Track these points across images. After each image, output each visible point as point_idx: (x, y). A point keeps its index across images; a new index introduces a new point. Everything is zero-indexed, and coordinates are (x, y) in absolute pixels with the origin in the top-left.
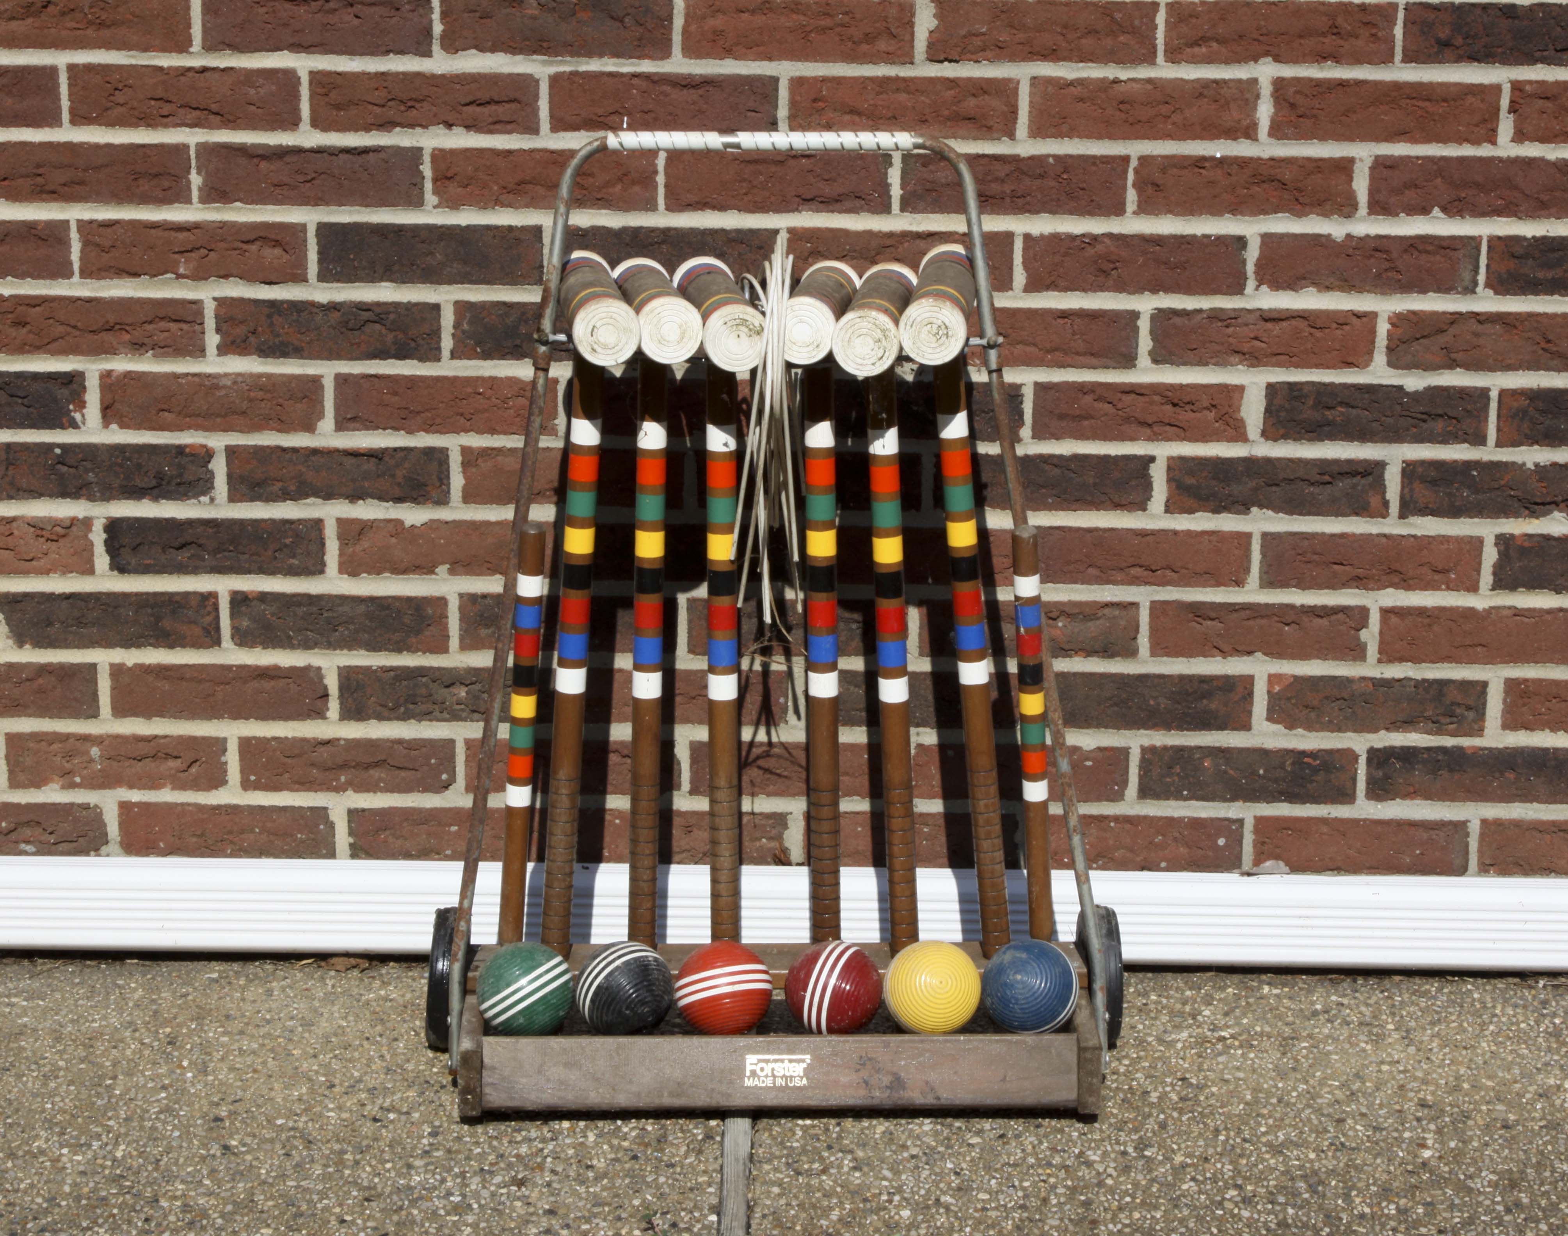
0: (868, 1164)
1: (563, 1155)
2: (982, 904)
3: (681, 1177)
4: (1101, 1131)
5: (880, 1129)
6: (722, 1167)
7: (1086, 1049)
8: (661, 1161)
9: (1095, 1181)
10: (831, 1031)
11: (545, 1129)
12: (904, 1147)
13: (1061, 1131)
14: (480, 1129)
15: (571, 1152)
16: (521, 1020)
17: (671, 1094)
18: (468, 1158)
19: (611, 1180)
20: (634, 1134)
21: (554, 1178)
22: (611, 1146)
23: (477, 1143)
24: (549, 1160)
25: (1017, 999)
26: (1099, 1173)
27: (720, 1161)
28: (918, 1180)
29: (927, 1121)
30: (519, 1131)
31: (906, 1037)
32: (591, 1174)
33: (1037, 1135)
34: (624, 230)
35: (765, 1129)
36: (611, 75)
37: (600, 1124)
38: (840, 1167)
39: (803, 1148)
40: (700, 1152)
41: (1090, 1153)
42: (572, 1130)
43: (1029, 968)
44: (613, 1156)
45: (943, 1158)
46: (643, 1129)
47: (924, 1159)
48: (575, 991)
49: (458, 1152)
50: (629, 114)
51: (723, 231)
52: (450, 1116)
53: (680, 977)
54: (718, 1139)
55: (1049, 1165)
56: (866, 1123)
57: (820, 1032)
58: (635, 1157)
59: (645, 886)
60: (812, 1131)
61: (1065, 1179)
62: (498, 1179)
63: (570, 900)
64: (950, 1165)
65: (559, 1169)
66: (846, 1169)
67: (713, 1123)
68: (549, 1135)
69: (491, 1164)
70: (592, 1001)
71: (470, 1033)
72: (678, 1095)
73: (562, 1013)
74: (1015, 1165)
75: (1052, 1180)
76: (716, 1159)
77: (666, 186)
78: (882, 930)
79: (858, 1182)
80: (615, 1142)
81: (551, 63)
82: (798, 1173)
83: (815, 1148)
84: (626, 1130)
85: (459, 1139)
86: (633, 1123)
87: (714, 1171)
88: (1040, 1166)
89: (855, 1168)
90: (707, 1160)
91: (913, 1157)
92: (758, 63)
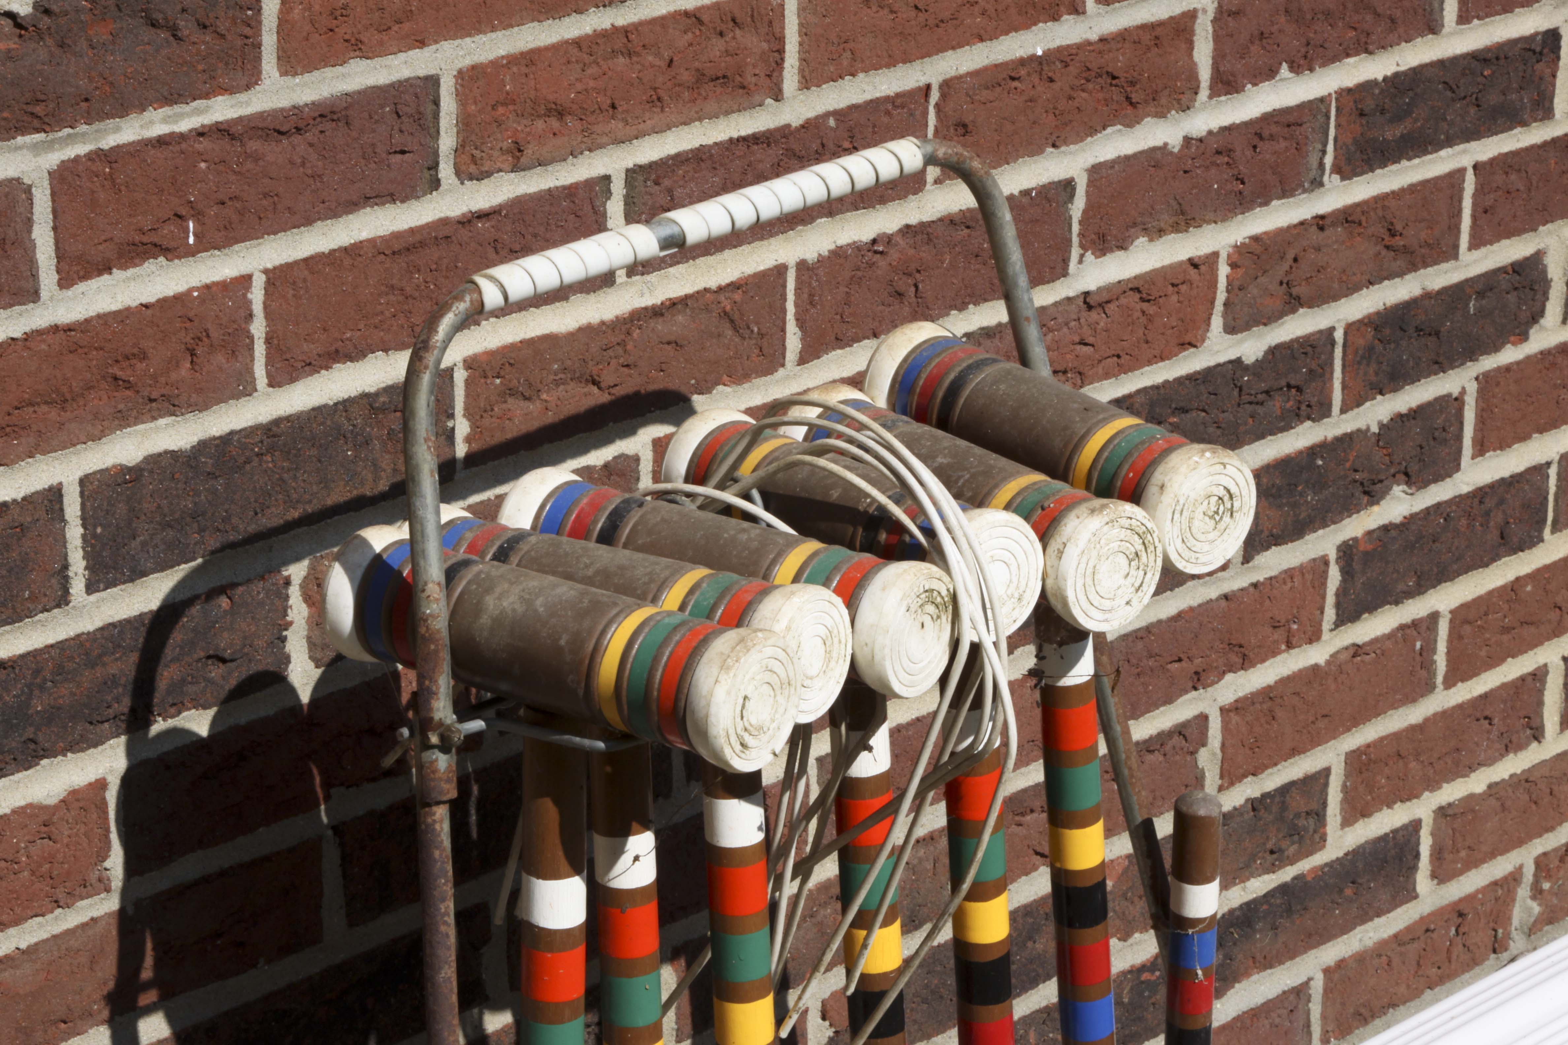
34: (203, 446)
36: (162, 142)
50: (198, 216)
51: (365, 396)
77: (268, 341)
81: (49, 146)
92: (402, 56)
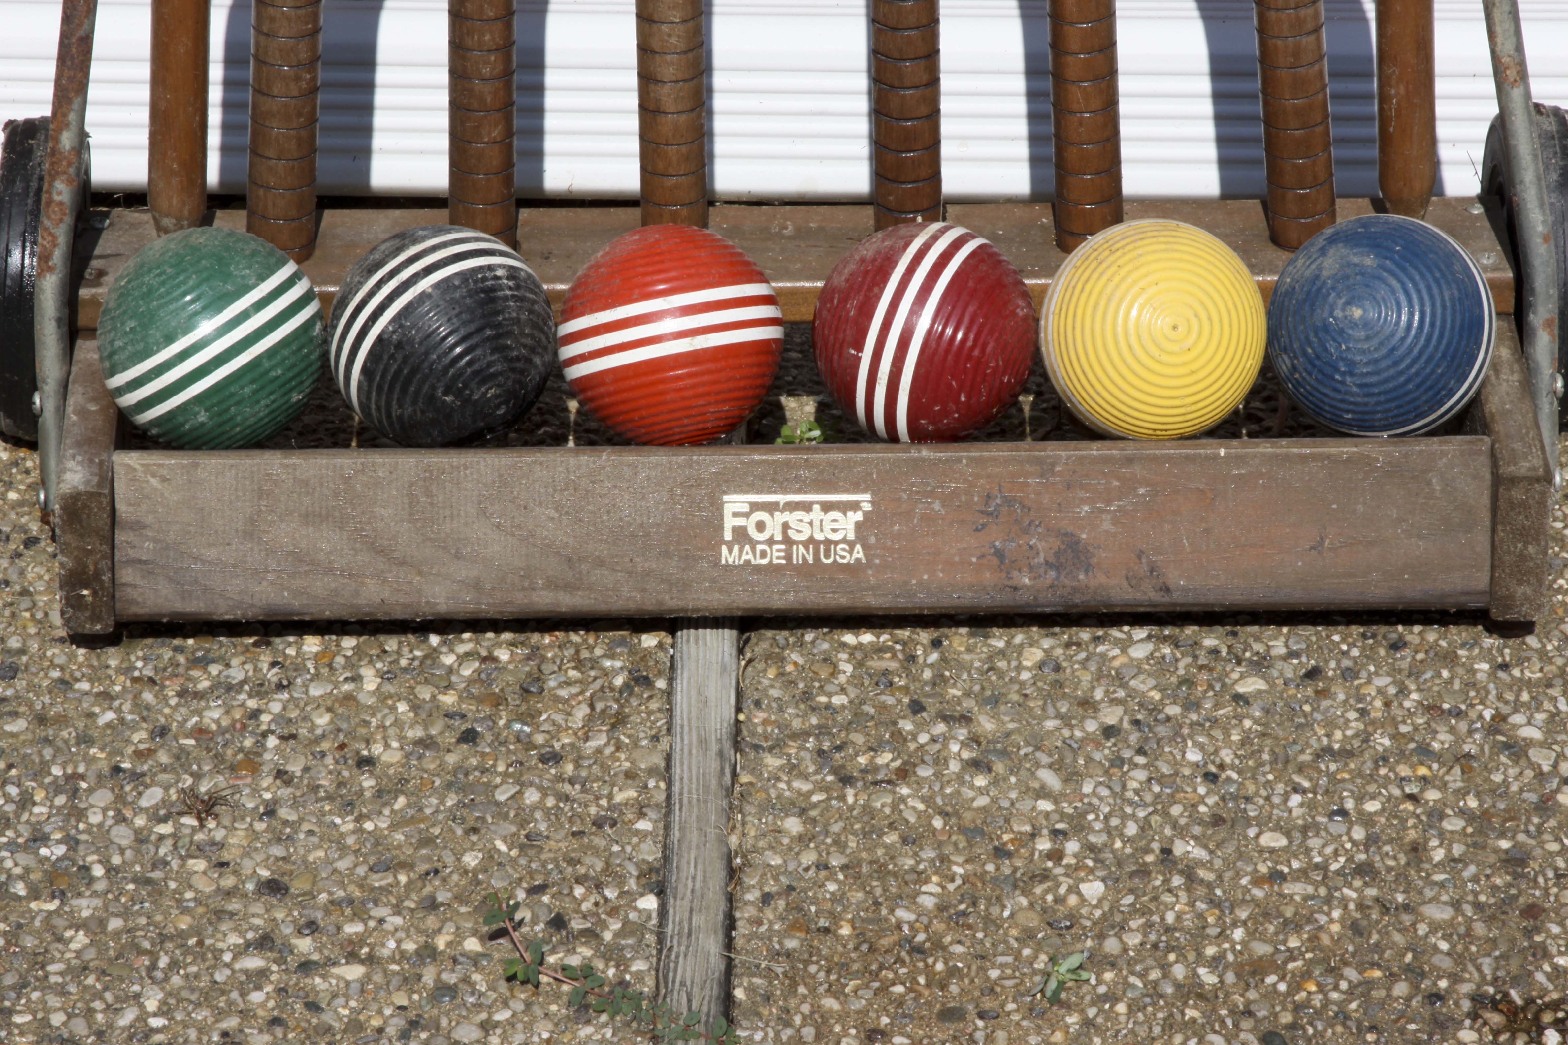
0: (1004, 753)
1: (303, 732)
2: (1268, 123)
3: (574, 791)
4: (1543, 655)
5: (1033, 656)
6: (668, 758)
7: (1513, 481)
8: (530, 745)
9: (1533, 797)
10: (918, 435)
11: (265, 658)
12: (1087, 704)
13: (1449, 658)
14: (113, 657)
15: (323, 720)
16: (202, 417)
17: (552, 584)
18: (85, 740)
19: (416, 795)
20: (467, 672)
21: (285, 792)
22: (415, 707)
23: (106, 697)
24: (272, 742)
25: (1352, 364)
26: (1540, 775)
27: (664, 744)
28: (1119, 795)
29: (1140, 633)
30: (203, 663)
31: (1094, 449)
32: (368, 783)
33: (1394, 671)
35: (768, 657)
37: (391, 643)
38: (940, 761)
39: (856, 705)
40: (619, 721)
41: (1518, 719)
42: (325, 659)
43: (1383, 291)
44: (417, 733)
45: (1177, 737)
46: (490, 658)
47: (1134, 738)
48: (326, 342)
49: (62, 720)
52: (43, 623)
53: (571, 313)
54: (661, 684)
55: (1424, 752)
56: (998, 640)
57: (893, 437)
58: (469, 737)
59: (486, 91)
60: (876, 664)
61: (1462, 793)
62: (152, 797)
63: (313, 120)
64: (1193, 756)
65: (295, 768)
66: (954, 766)
67: (649, 640)
68: (273, 675)
69: (139, 755)
70: (365, 370)
71: (85, 443)
72: (569, 587)
73: (296, 397)
74: (1345, 754)
75: (1432, 795)
76: (655, 738)
78: (1035, 161)
79: (982, 801)
80: (425, 693)
82: (846, 780)
83: (883, 708)
84: (449, 660)
85: (64, 684)
86: (466, 642)
87: (652, 772)
88: (1402, 756)
89: (976, 765)
90: (636, 744)
91: (1109, 731)
